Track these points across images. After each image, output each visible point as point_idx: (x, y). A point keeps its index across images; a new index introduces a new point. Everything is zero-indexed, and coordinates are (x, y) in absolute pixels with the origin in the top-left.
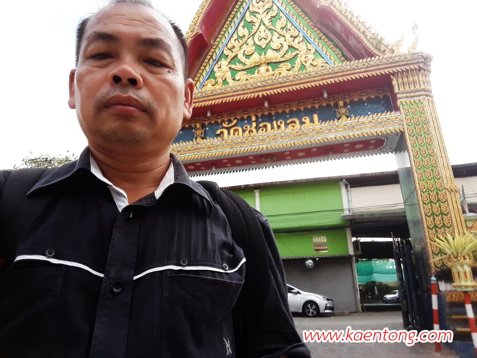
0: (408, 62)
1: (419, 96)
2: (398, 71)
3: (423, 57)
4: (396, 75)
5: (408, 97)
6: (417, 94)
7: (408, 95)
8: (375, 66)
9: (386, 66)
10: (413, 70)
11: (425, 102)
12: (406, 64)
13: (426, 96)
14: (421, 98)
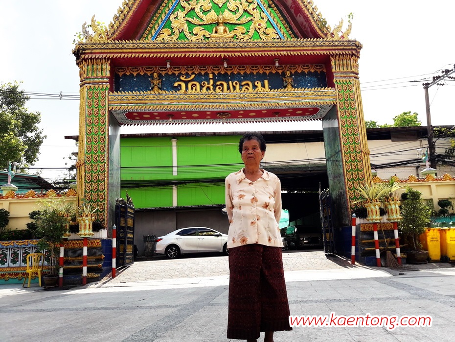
0: (345, 48)
1: (350, 77)
2: (337, 54)
3: (356, 45)
4: (334, 56)
5: (341, 77)
6: (348, 75)
7: (342, 75)
8: (320, 46)
9: (328, 48)
10: (347, 55)
11: (354, 83)
12: (343, 49)
13: (354, 77)
14: (351, 79)
